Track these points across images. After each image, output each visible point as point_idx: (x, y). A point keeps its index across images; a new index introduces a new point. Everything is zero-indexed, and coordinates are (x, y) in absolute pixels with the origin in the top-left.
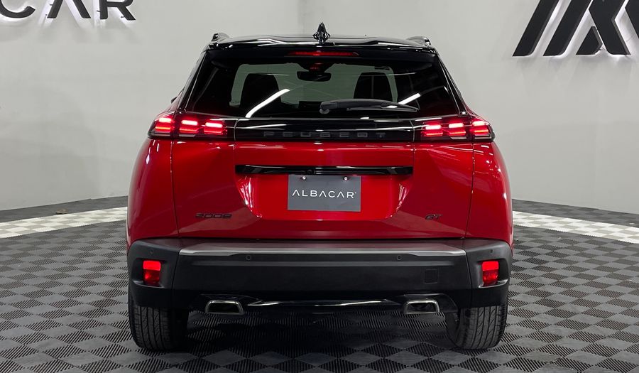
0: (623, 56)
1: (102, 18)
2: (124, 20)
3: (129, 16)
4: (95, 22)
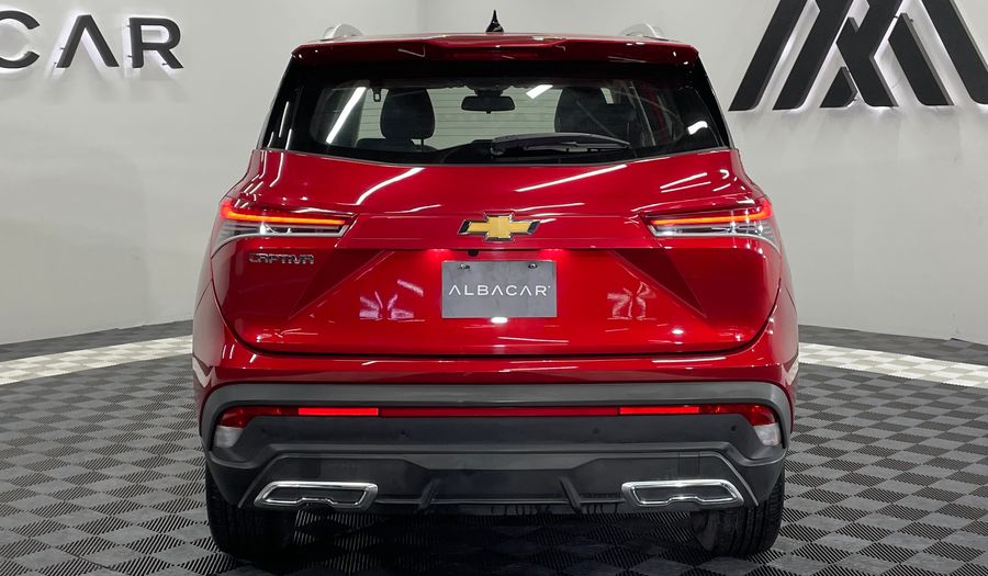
0: (888, 108)
1: (134, 67)
2: (167, 68)
3: (174, 63)
4: (126, 72)
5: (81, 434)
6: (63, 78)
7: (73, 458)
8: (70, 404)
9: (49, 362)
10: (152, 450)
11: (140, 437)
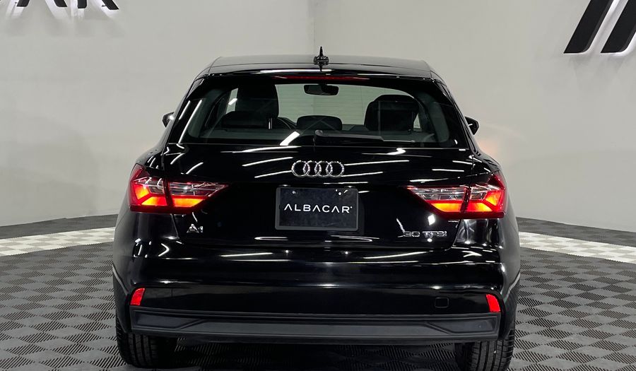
1: (80, 6)
2: (106, 9)
3: (112, 6)
4: (72, 12)
5: (34, 303)
6: (22, 16)
7: (26, 321)
8: (26, 278)
9: (10, 244)
10: (91, 316)
11: (81, 306)
